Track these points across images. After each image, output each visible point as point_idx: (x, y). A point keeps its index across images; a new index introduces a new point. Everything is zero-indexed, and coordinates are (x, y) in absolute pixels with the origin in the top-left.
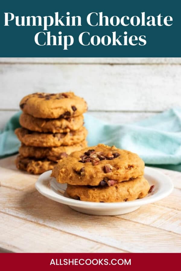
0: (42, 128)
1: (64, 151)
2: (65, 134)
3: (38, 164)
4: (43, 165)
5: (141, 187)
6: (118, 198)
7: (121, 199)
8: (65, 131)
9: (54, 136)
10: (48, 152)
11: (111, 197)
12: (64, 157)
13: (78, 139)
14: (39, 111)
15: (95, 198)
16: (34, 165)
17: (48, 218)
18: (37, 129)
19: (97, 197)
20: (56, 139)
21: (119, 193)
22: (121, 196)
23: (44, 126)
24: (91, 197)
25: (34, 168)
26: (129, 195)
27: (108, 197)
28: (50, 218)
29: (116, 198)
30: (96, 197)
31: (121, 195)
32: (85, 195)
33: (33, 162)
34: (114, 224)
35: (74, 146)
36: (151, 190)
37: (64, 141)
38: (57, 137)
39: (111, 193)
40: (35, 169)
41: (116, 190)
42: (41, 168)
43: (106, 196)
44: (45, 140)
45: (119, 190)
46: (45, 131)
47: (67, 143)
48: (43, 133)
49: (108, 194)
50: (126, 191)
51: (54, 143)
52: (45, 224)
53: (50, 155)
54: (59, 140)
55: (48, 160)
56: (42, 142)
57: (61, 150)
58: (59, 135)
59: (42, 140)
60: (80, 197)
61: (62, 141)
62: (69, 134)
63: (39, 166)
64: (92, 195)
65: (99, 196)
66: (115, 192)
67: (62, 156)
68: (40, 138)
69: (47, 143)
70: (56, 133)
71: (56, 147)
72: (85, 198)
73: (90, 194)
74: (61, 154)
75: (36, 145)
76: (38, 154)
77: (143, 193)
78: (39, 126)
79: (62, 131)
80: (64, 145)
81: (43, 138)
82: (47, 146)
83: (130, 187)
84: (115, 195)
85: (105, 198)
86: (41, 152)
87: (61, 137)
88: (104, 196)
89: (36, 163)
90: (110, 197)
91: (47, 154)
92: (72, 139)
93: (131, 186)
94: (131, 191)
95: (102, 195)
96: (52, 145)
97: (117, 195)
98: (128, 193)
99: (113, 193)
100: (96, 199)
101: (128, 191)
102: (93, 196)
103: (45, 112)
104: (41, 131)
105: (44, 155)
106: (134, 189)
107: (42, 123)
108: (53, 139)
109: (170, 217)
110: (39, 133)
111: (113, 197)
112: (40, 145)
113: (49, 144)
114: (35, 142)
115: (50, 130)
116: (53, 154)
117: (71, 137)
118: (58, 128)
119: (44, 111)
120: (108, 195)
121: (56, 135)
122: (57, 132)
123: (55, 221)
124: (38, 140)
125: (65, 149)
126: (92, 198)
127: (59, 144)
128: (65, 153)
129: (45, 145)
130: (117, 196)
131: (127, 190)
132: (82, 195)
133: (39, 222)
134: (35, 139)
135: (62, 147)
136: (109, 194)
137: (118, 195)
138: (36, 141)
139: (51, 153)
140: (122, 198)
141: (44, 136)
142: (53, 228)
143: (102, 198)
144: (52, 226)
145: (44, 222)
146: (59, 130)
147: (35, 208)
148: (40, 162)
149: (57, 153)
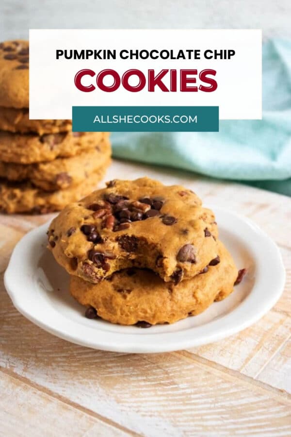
0: (17, 126)
1: (63, 171)
2: (63, 134)
3: (13, 196)
4: (22, 197)
5: (221, 279)
6: (174, 313)
7: (179, 313)
8: (62, 129)
9: (42, 141)
10: (32, 172)
11: (160, 312)
12: (63, 183)
13: (90, 142)
14: (6, 95)
15: (127, 316)
16: (5, 197)
17: (33, 355)
18: (6, 127)
19: (131, 313)
20: (46, 147)
21: (176, 303)
22: (181, 309)
23: (20, 122)
24: (119, 313)
25: (6, 203)
26: (196, 304)
27: (153, 313)
28: (39, 355)
29: (170, 314)
30: (129, 314)
31: (180, 307)
32: (106, 307)
33: (4, 190)
34: (167, 373)
35: (83, 154)
36: (239, 280)
37: (62, 150)
38: (48, 143)
39: (160, 305)
40: (8, 205)
41: (170, 297)
42: (19, 202)
43: (149, 311)
44: (23, 151)
45: (176, 297)
46: (23, 130)
47: (67, 153)
48: (19, 133)
49: (154, 308)
50: (191, 296)
51: (42, 155)
52: (28, 376)
53: (35, 178)
54: (52, 149)
55: (34, 186)
56: (19, 156)
57: (58, 167)
58: (52, 139)
59: (18, 150)
60: (97, 309)
61: (57, 150)
62: (71, 133)
63: (15, 200)
64: (121, 309)
65: (136, 312)
66: (168, 300)
67: (60, 182)
68: (14, 145)
69: (27, 157)
70: (45, 135)
71: (45, 162)
72: (107, 314)
73: (116, 308)
74: (58, 177)
75: (7, 160)
76: (12, 174)
77: (224, 291)
78: (10, 121)
79: (56, 130)
80: (61, 157)
81: (19, 146)
82: (28, 162)
83: (197, 288)
84: (169, 308)
85: (148, 315)
86: (18, 171)
87: (56, 143)
88: (145, 312)
89: (9, 193)
90: (159, 314)
91: (31, 176)
92: (79, 144)
93: (199, 283)
94: (200, 295)
95: (143, 309)
96: (39, 159)
97: (172, 307)
98: (195, 300)
99: (164, 303)
100: (129, 318)
101: (194, 296)
102: (124, 312)
103: (19, 98)
104: (14, 130)
105: (24, 176)
106: (207, 289)
107: (16, 117)
108: (40, 148)
109: (280, 341)
110: (11, 135)
111: (164, 312)
112: (15, 160)
113: (32, 160)
114: (5, 154)
115: (33, 130)
116: (42, 176)
117: (76, 140)
118: (48, 126)
119: (16, 95)
120: (153, 310)
121: (45, 139)
122: (48, 132)
123: (48, 364)
124: (9, 151)
125: (64, 165)
126: (122, 314)
127: (52, 156)
128: (66, 174)
129: (23, 160)
130: (172, 310)
131: (192, 293)
132: (102, 305)
133: (15, 371)
134: (4, 147)
135: (58, 162)
136: (156, 306)
137: (175, 308)
138: (5, 151)
139: (38, 175)
140: (182, 312)
141: (22, 140)
142: (44, 390)
143: (142, 314)
144: (40, 381)
145: (25, 370)
146: (50, 129)
147: (8, 323)
148: (18, 192)
149: (51, 174)
